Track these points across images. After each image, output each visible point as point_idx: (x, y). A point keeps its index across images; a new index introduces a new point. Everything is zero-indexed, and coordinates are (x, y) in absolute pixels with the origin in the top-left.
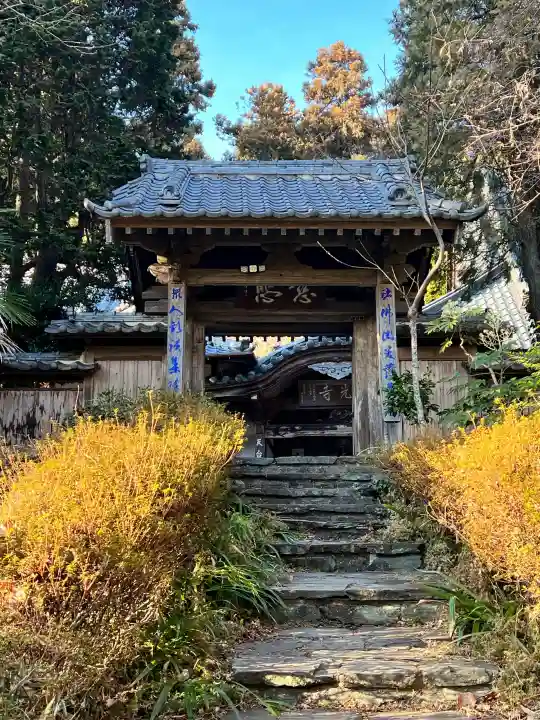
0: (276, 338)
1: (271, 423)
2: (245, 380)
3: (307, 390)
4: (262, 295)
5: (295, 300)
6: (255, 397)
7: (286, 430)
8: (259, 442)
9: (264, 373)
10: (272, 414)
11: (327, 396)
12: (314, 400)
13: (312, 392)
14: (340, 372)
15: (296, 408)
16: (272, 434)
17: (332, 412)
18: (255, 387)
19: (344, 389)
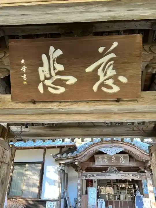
0: (80, 139)
2: (72, 156)
3: (98, 158)
4: (48, 83)
5: (95, 88)
6: (77, 163)
7: (90, 176)
8: (78, 181)
9: (80, 152)
10: (84, 169)
11: (106, 161)
12: (101, 163)
13: (100, 160)
14: (112, 152)
15: (94, 166)
16: (84, 177)
17: (109, 168)
18: (77, 158)
19: (113, 158)
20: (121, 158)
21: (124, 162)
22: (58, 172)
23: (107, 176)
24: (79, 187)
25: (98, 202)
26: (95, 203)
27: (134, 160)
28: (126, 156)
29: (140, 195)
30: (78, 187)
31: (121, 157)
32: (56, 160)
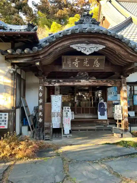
1: (47, 78)
3: (67, 61)
6: (38, 64)
7: (55, 82)
8: (40, 88)
9: (44, 48)
10: (47, 73)
11: (77, 65)
12: (70, 66)
13: (69, 62)
14: (89, 50)
15: (60, 70)
16: (48, 83)
17: (78, 73)
18: (38, 57)
19: (86, 61)
20: (95, 61)
21: (98, 66)
22: (10, 75)
23: (76, 82)
24: (41, 95)
25: (64, 110)
26: (60, 111)
27: (110, 64)
28: (101, 58)
29: (103, 102)
30: (39, 95)
31: (96, 59)
32: (6, 59)
